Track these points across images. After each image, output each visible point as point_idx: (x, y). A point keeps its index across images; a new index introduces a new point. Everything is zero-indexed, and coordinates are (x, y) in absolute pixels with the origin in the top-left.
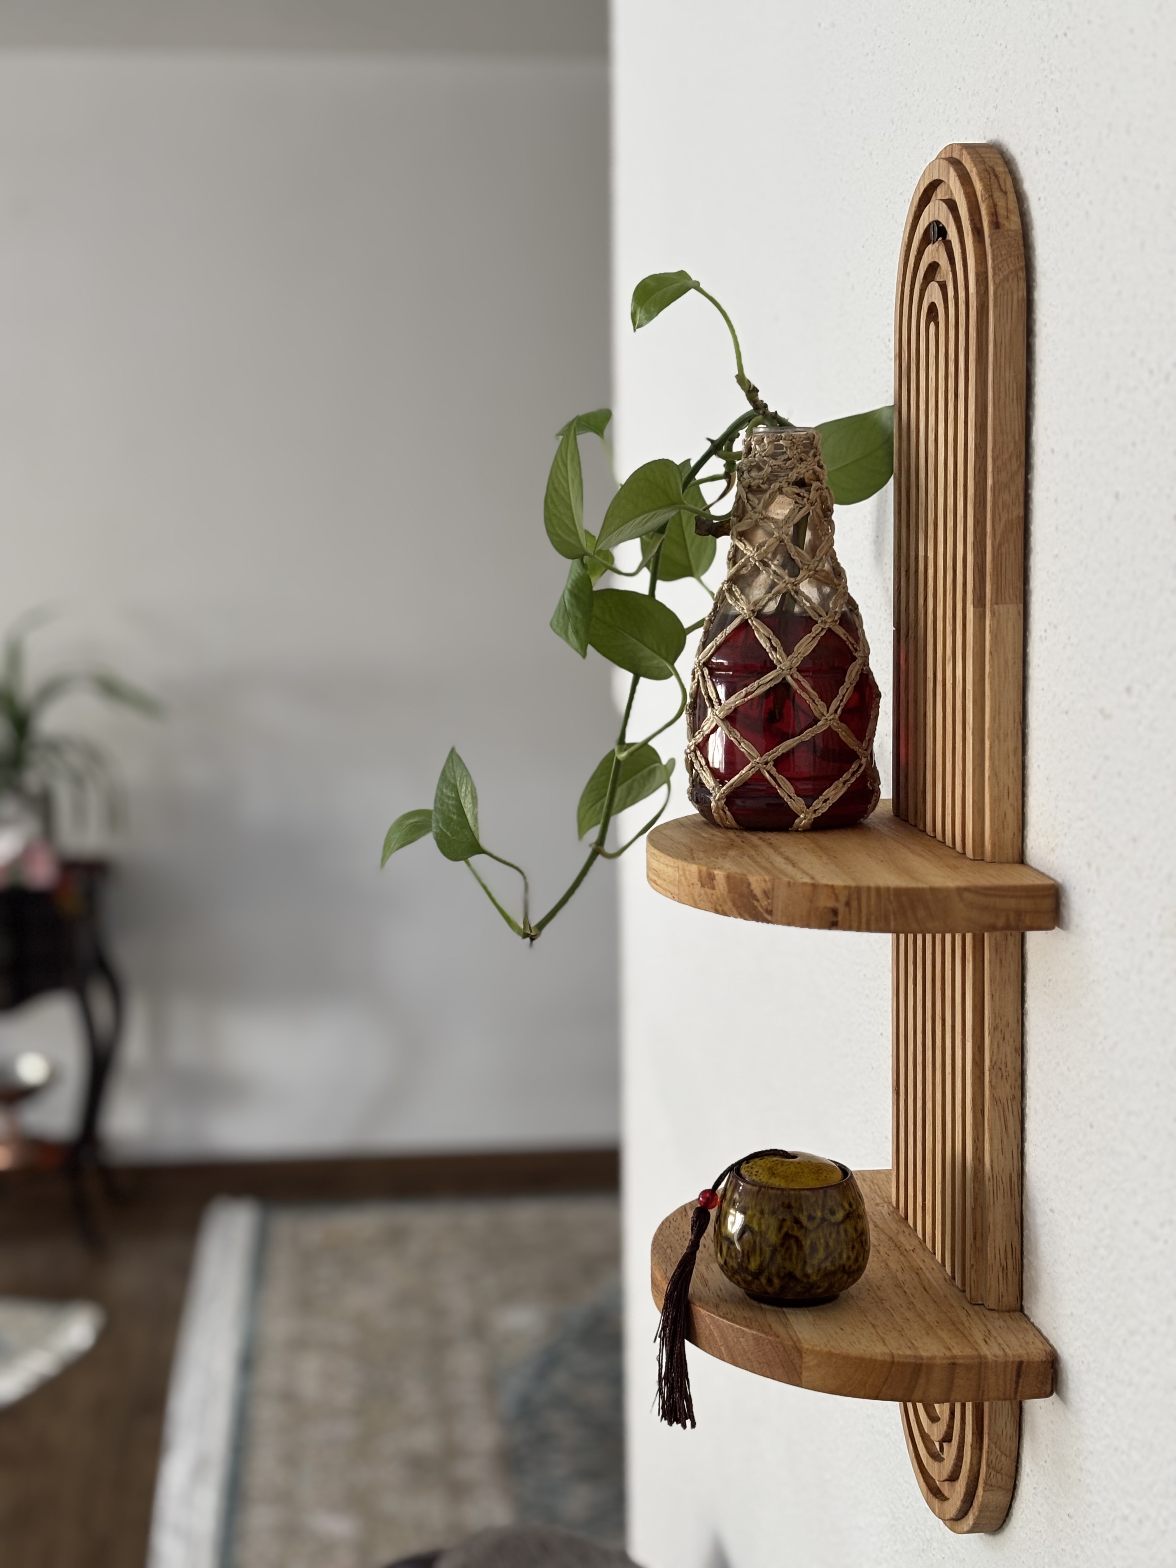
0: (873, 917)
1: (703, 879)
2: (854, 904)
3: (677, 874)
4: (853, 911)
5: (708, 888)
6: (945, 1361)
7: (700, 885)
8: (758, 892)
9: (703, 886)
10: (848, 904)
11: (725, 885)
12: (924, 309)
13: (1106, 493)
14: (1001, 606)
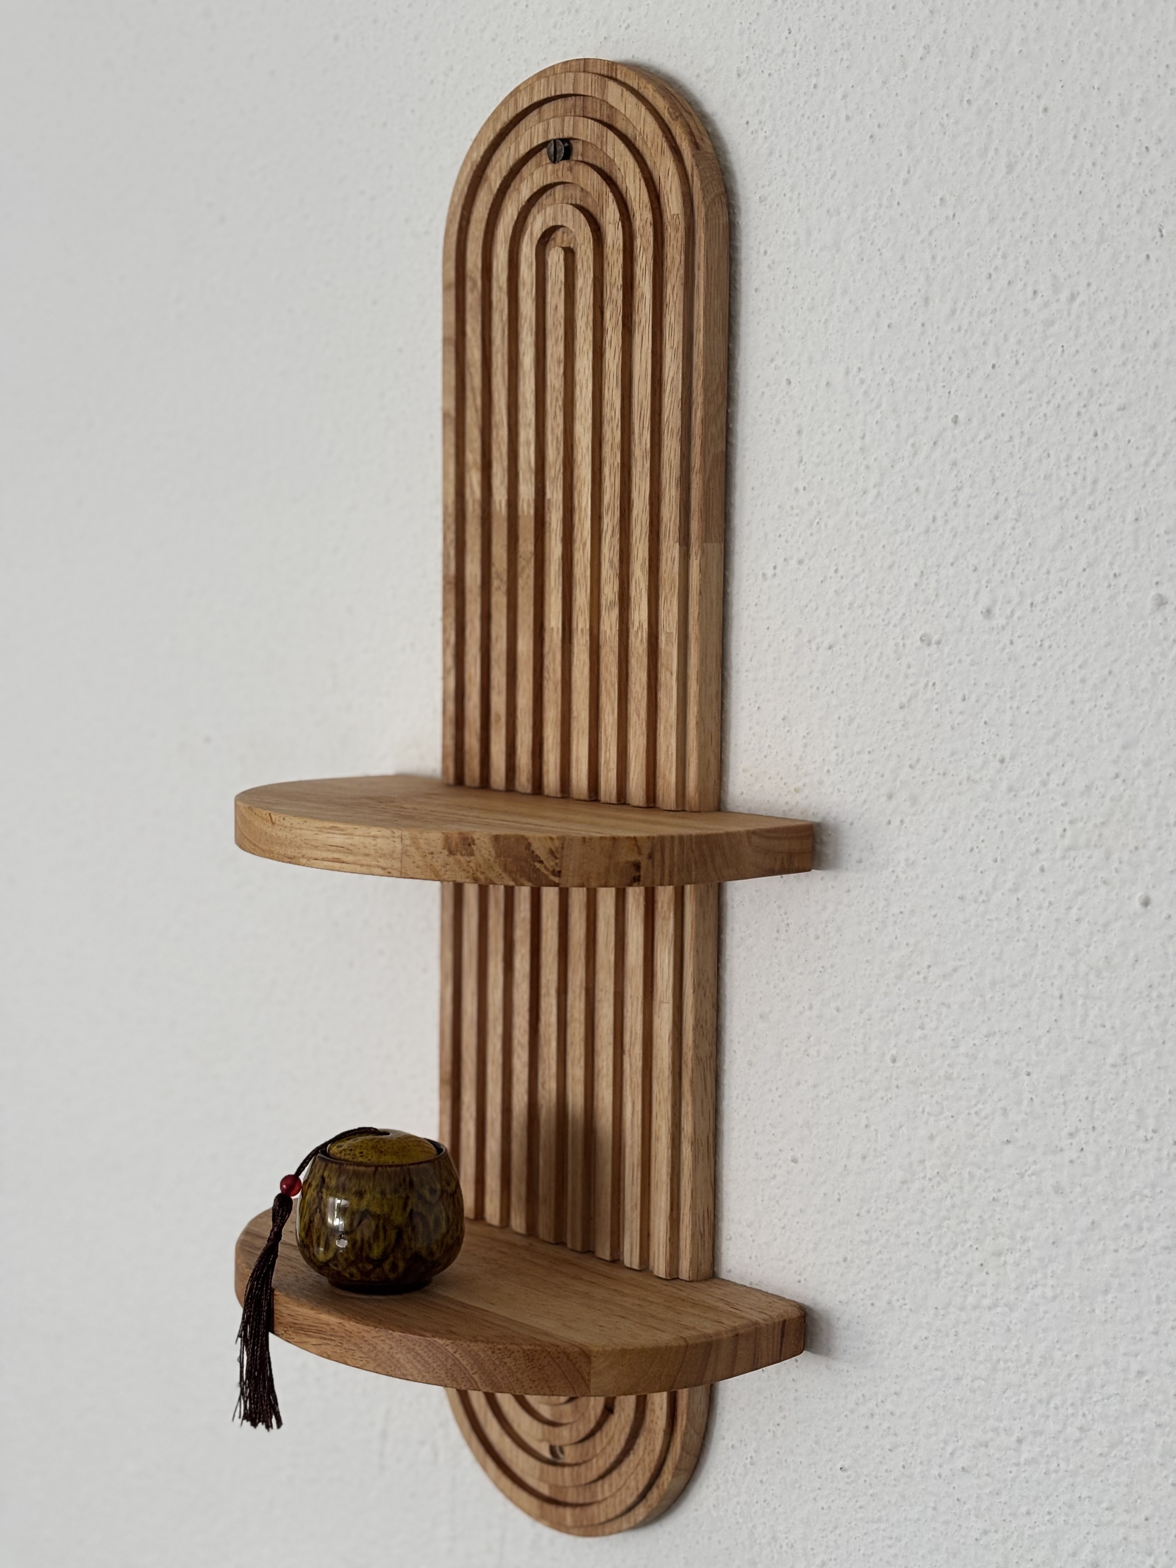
0: (676, 869)
1: (453, 844)
2: (657, 856)
3: (399, 846)
4: (656, 863)
5: (462, 855)
6: (730, 1334)
7: (446, 852)
8: (541, 853)
9: (451, 853)
10: (651, 856)
11: (491, 849)
12: (531, 234)
13: (926, 418)
14: (709, 544)
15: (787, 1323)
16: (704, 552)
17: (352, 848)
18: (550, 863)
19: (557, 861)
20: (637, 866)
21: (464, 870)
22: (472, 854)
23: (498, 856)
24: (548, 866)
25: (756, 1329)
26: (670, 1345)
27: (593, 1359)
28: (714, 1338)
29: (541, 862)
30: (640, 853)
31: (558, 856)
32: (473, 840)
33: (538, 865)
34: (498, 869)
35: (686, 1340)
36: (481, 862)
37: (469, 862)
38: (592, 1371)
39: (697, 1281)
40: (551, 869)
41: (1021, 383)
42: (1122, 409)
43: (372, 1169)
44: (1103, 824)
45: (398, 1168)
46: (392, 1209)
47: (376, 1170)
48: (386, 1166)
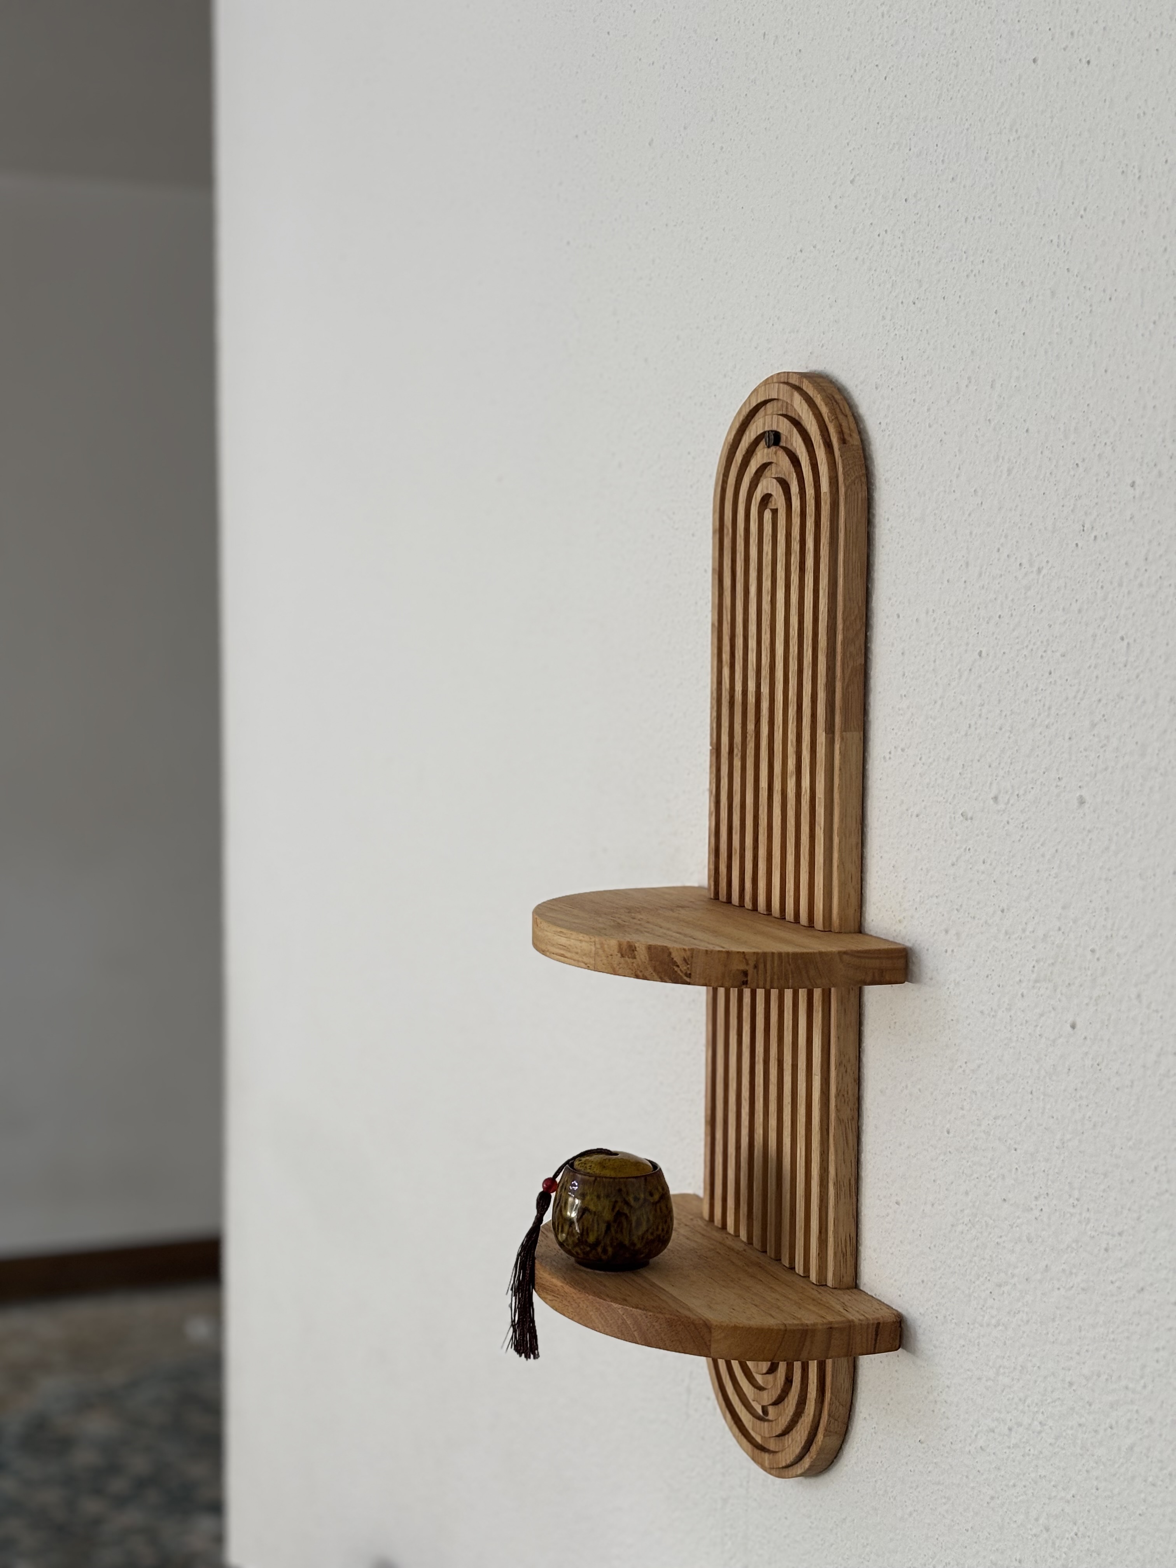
0: (776, 977)
1: (624, 949)
2: (761, 966)
3: (593, 948)
4: (760, 972)
5: (629, 958)
6: (825, 1326)
8: (677, 958)
9: (622, 956)
10: (756, 967)
11: (647, 955)
12: (756, 498)
13: (966, 651)
14: (848, 733)
15: (881, 1325)
16: (842, 738)
17: (569, 947)
18: (684, 968)
19: (688, 966)
20: (745, 973)
21: (630, 969)
22: (635, 958)
23: (651, 960)
24: (682, 970)
25: (850, 1326)
26: (771, 1328)
27: (713, 1331)
28: (810, 1327)
29: (678, 966)
30: (747, 964)
31: (689, 963)
32: (635, 948)
33: (676, 969)
34: (651, 970)
35: (785, 1325)
36: (640, 963)
37: (633, 963)
38: (712, 1339)
39: (840, 1289)
40: (684, 972)
41: (1014, 630)
42: (1063, 655)
43: (593, 1179)
44: (1053, 964)
45: (611, 1180)
46: (604, 1208)
47: (596, 1179)
48: (602, 1177)
